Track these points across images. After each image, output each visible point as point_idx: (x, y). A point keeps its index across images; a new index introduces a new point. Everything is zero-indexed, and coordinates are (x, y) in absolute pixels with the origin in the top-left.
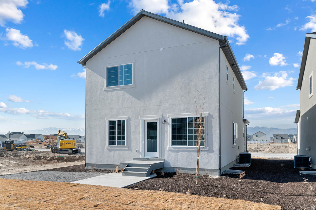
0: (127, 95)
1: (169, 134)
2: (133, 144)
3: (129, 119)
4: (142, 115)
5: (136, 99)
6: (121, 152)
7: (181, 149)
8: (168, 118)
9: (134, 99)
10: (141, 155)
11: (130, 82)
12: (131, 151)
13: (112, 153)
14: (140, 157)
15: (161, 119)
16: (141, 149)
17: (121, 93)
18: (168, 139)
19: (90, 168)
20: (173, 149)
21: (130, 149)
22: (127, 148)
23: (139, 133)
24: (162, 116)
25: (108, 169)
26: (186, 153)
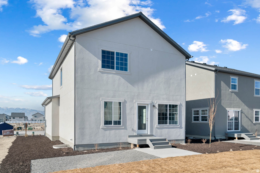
0: (123, 80)
1: (157, 116)
2: (128, 123)
3: (125, 102)
4: (136, 100)
5: (131, 85)
6: (117, 131)
7: (165, 127)
8: (156, 103)
9: (129, 85)
10: (136, 133)
11: (126, 70)
12: (127, 129)
13: (108, 132)
14: (135, 134)
15: (151, 104)
16: (136, 128)
17: (117, 77)
18: (155, 119)
19: (81, 149)
20: (159, 127)
21: (125, 128)
22: (123, 127)
23: (134, 114)
24: (152, 102)
25: (103, 147)
26: (167, 129)
